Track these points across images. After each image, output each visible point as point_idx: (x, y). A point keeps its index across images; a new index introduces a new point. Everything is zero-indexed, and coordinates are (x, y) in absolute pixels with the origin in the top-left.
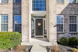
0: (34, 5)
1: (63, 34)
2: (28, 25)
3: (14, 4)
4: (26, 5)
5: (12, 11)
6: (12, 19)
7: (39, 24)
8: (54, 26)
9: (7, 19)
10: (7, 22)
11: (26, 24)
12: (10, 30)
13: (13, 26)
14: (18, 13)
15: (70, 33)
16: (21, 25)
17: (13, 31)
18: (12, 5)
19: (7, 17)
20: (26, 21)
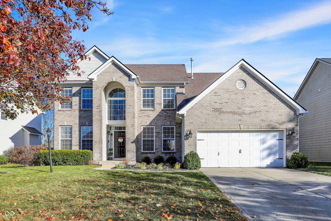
0: (110, 112)
1: (154, 153)
2: (101, 141)
3: (80, 110)
4: (98, 117)
5: (77, 121)
6: (77, 132)
7: (121, 140)
8: (132, 143)
9: (71, 133)
10: (71, 137)
11: (98, 140)
12: (76, 148)
13: (80, 143)
14: (87, 123)
15: (163, 153)
16: (92, 141)
17: (80, 149)
18: (77, 113)
19: (71, 129)
20: (99, 136)
